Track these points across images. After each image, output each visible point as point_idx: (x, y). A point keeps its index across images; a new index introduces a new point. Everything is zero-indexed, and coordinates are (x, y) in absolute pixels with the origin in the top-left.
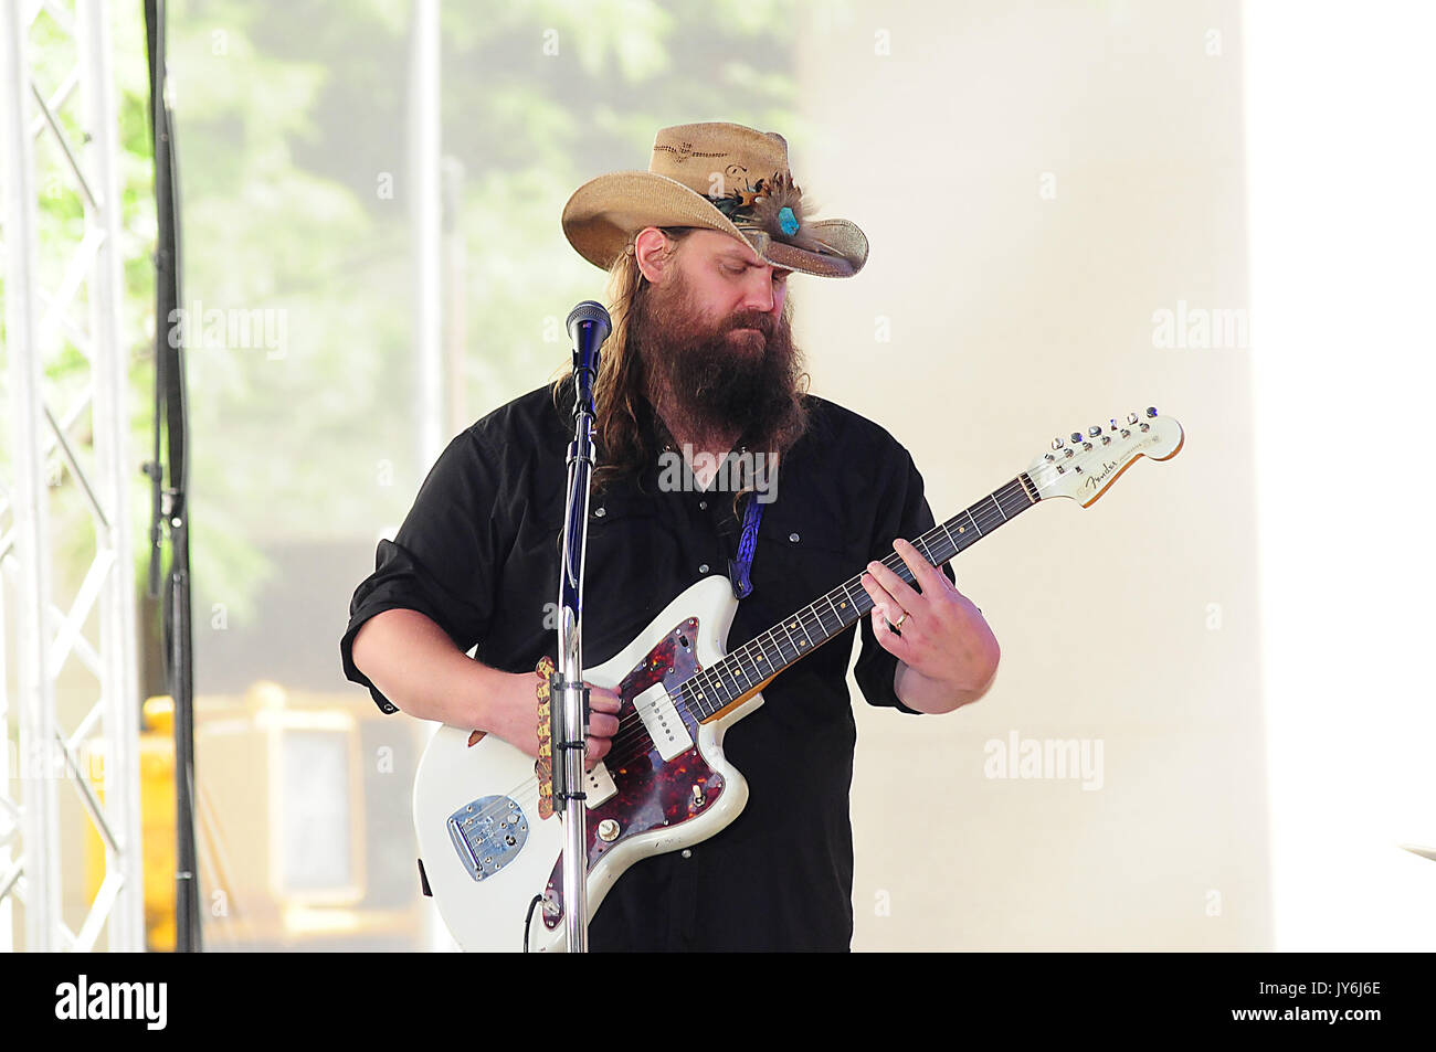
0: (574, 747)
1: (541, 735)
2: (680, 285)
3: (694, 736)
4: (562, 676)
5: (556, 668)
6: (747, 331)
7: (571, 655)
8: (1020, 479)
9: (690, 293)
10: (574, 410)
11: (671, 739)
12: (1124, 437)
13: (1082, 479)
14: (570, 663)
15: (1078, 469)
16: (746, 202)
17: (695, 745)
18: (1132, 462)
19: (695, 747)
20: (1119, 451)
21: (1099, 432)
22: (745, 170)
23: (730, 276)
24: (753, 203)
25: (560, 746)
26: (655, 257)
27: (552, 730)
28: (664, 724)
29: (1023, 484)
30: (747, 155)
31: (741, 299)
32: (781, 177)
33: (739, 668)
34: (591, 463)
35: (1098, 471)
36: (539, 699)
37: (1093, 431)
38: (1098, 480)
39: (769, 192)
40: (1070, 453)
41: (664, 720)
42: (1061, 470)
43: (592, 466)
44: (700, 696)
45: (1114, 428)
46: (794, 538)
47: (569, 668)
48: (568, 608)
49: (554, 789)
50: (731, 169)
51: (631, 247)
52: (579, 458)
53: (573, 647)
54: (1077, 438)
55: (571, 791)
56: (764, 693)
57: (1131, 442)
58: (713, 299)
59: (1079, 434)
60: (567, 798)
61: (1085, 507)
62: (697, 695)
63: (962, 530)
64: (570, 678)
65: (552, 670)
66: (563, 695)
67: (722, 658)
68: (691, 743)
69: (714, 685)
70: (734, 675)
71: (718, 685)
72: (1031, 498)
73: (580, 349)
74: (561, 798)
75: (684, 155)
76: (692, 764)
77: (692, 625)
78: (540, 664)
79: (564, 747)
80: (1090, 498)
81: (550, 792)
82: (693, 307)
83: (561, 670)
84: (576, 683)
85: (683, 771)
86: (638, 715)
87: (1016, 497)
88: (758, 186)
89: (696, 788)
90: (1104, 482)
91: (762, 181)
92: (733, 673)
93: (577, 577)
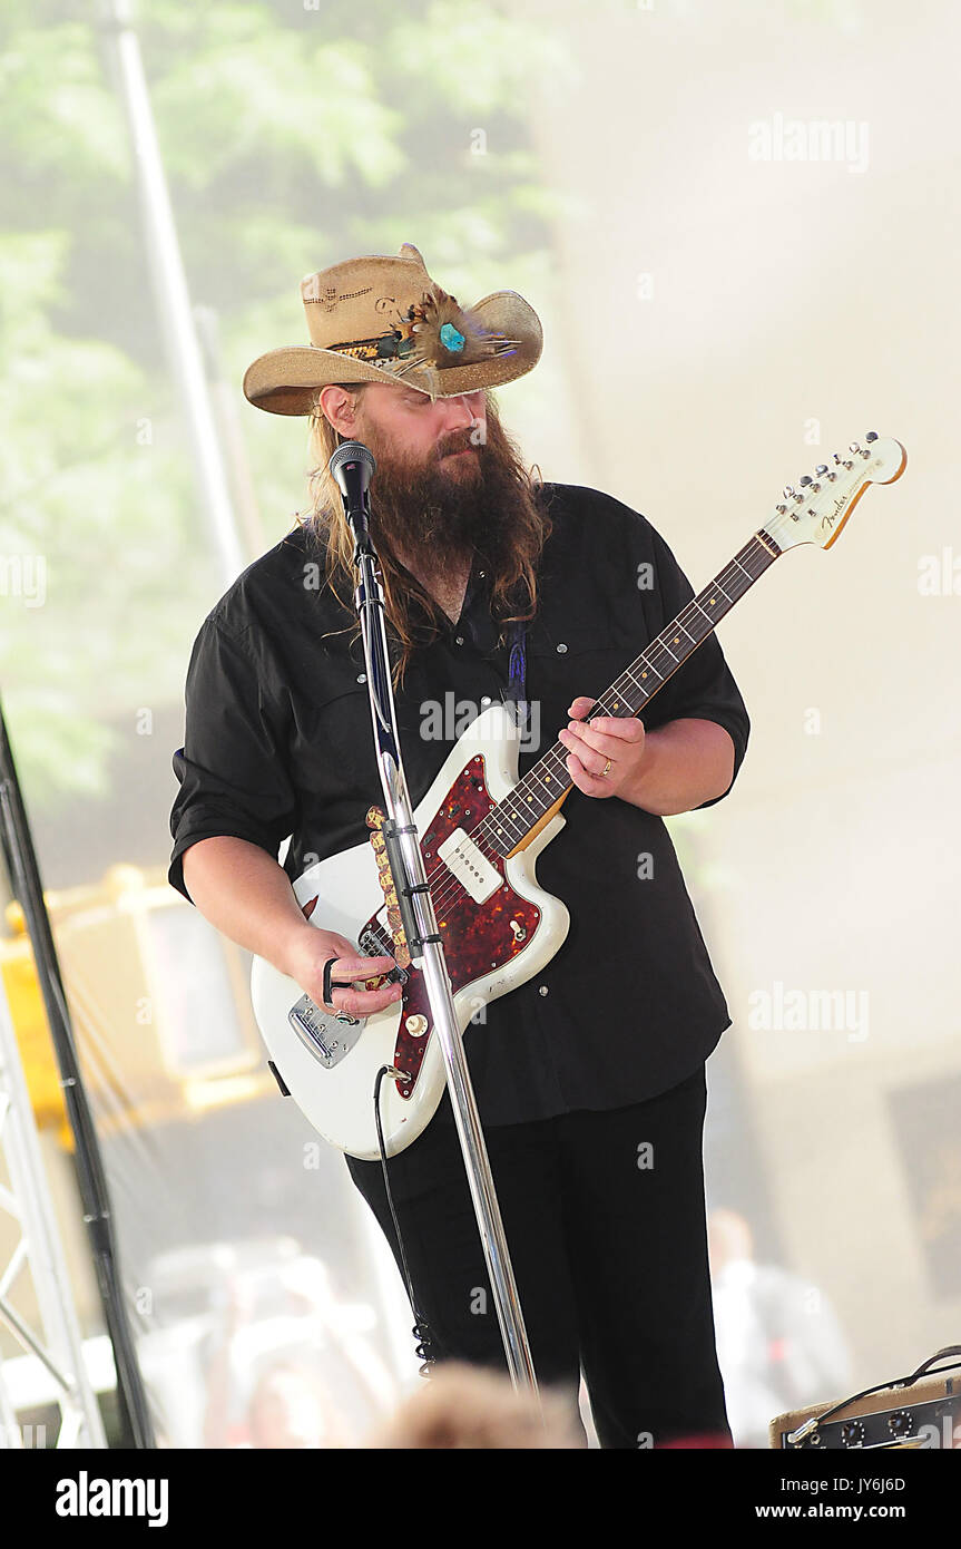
0: (420, 891)
1: (385, 885)
2: (376, 430)
3: (502, 871)
4: (393, 822)
5: (385, 814)
6: (456, 456)
7: (398, 800)
8: (757, 537)
9: (388, 437)
10: (355, 554)
11: (481, 880)
12: (849, 468)
13: (818, 520)
14: (399, 807)
15: (811, 512)
16: (405, 336)
17: (505, 881)
18: (862, 492)
19: (506, 883)
20: (846, 485)
21: (826, 469)
22: (393, 301)
23: (418, 408)
24: (412, 335)
25: (405, 893)
26: (342, 413)
27: (394, 879)
28: (472, 868)
29: (761, 541)
30: (391, 284)
31: (440, 427)
32: (429, 297)
33: (531, 795)
34: (381, 604)
35: (830, 510)
36: (376, 849)
37: (821, 470)
38: (833, 518)
39: (423, 316)
40: (800, 499)
41: (470, 865)
42: (795, 518)
43: (382, 607)
44: (500, 832)
45: (838, 463)
46: (562, 648)
47: (398, 813)
48: (386, 754)
49: (407, 937)
50: (381, 303)
51: (318, 408)
52: (368, 602)
53: (399, 791)
54: (807, 480)
55: (424, 934)
56: (563, 811)
57: (856, 472)
58: (413, 437)
59: (806, 477)
60: (423, 942)
61: (826, 548)
62: (496, 832)
63: (713, 602)
64: (402, 824)
65: (382, 818)
66: (398, 841)
67: (513, 789)
68: (500, 880)
69: (510, 816)
70: (527, 802)
71: (514, 816)
72: (772, 553)
73: (348, 492)
74: (416, 944)
75: (332, 303)
76: (506, 899)
77: (476, 766)
78: (369, 814)
79: (409, 893)
80: (828, 539)
81: (404, 940)
82: (397, 453)
83: (392, 817)
84: (408, 827)
85: (499, 909)
86: (445, 865)
87: (757, 557)
88: (412, 315)
89: (514, 924)
90: (839, 519)
91: (412, 307)
92: (526, 800)
93: (389, 721)
